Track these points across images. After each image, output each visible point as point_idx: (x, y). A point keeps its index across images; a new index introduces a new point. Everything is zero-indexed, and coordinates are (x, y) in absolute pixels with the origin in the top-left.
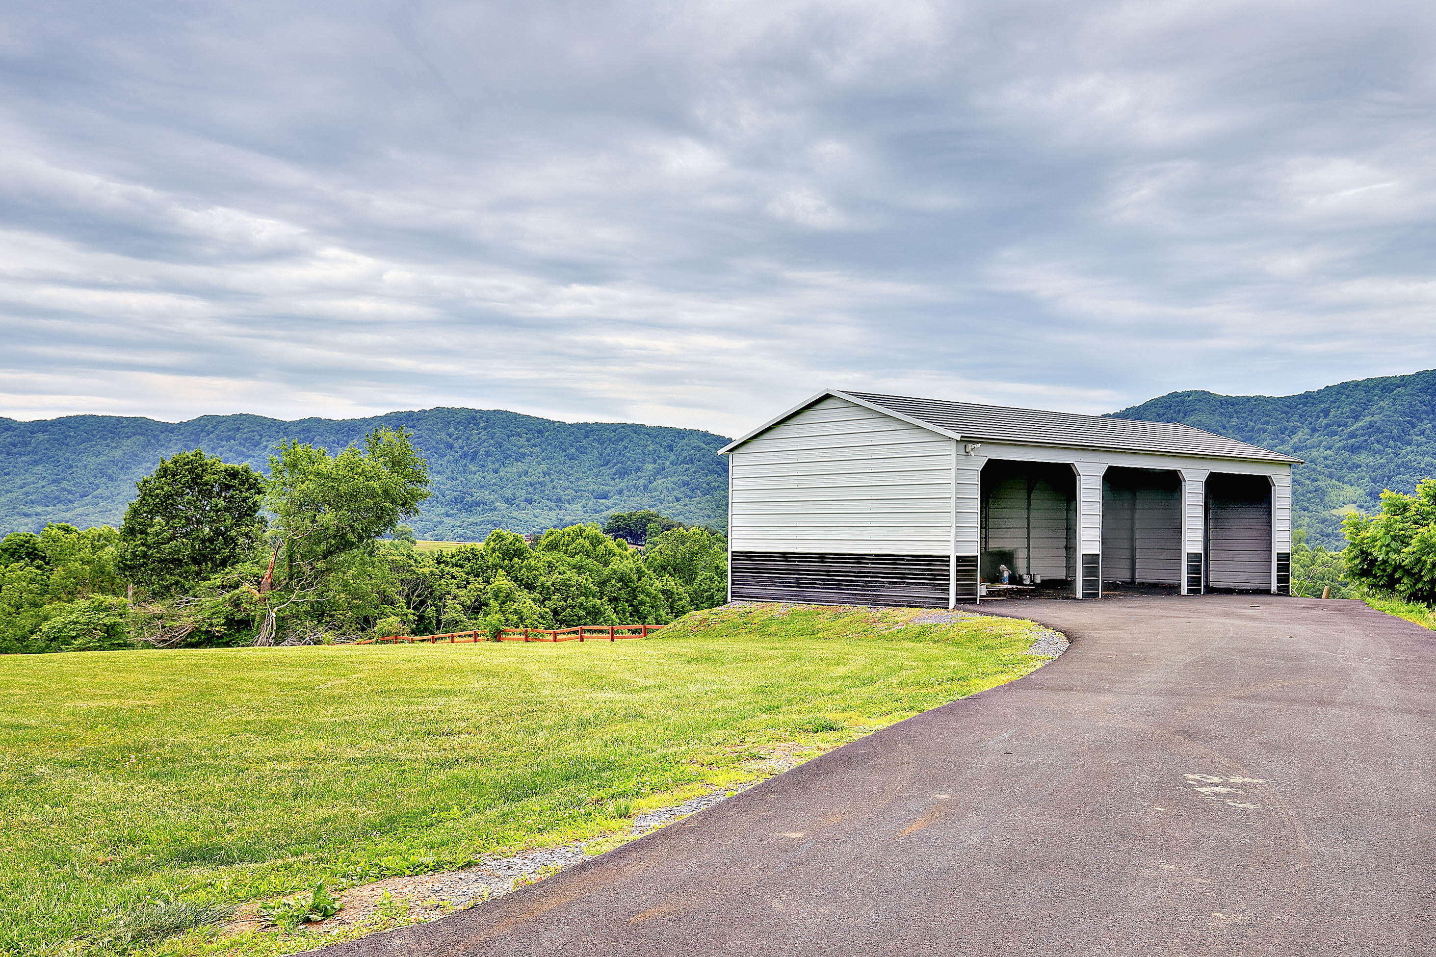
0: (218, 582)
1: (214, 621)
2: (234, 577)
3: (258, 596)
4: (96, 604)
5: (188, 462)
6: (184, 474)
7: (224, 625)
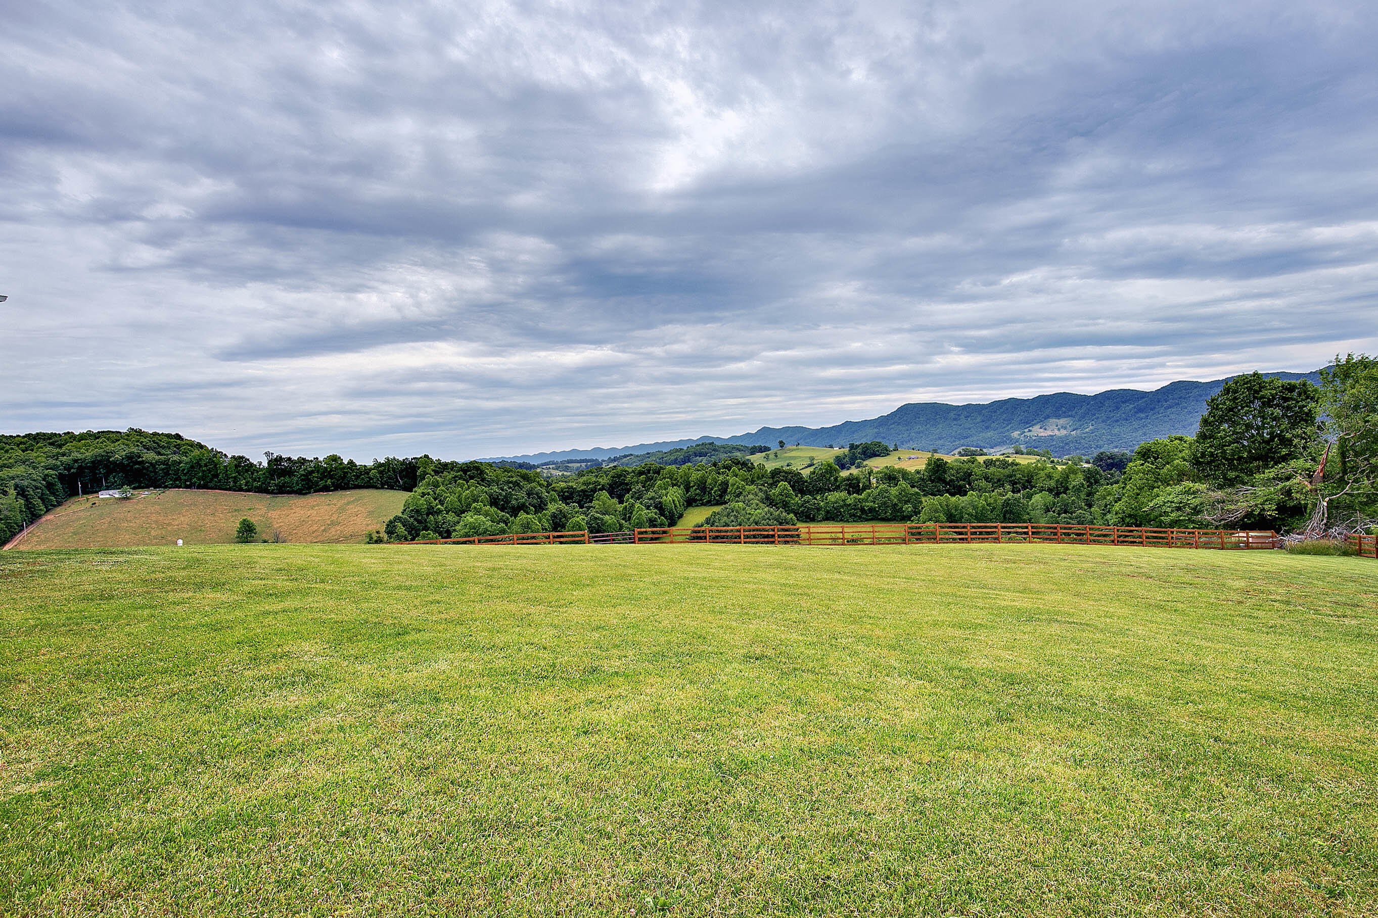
0: (1272, 475)
1: (1266, 507)
2: (1289, 471)
3: (1309, 487)
4: (1187, 489)
5: (1247, 382)
6: (1243, 392)
7: (1275, 510)
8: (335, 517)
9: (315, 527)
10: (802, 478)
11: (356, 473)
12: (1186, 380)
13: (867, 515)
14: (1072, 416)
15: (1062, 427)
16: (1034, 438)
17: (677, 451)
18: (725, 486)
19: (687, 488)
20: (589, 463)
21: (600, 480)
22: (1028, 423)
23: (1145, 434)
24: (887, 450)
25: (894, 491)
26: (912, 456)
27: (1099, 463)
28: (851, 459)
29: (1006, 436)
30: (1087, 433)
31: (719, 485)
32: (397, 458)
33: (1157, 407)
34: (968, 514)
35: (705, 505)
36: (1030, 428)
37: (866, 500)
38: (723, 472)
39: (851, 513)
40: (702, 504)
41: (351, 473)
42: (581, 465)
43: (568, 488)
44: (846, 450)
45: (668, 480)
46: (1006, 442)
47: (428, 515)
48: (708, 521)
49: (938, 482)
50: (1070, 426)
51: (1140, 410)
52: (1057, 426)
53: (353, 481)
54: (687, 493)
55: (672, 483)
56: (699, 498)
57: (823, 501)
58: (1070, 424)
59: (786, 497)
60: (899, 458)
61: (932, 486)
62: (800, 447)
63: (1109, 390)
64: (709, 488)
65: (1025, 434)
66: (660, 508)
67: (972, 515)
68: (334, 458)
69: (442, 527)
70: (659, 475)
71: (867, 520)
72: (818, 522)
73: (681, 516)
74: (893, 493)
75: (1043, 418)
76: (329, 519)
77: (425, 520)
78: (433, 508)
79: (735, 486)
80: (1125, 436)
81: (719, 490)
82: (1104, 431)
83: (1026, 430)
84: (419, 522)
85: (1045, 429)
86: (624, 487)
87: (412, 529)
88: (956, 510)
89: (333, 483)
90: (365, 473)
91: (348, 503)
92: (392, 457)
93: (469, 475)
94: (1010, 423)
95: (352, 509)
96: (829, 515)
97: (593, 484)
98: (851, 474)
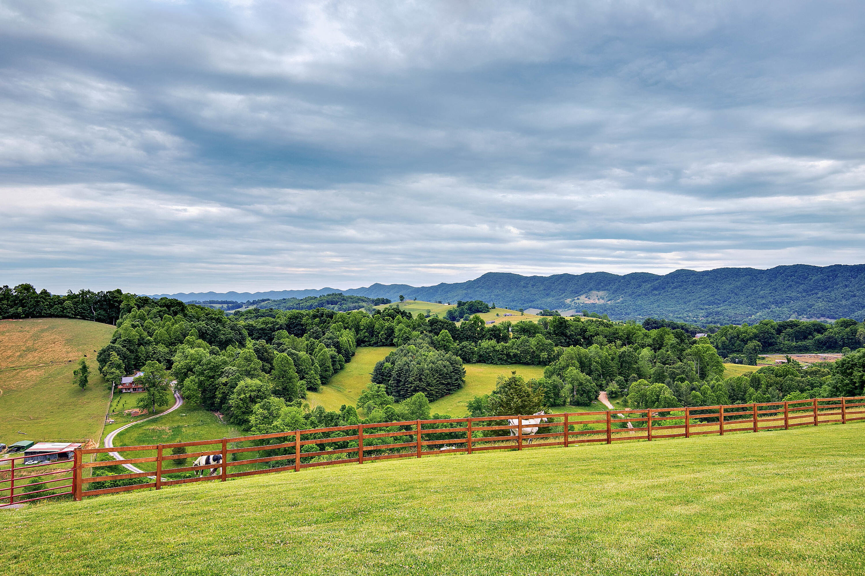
8: (30, 344)
9: (9, 353)
10: (455, 327)
11: (50, 302)
12: (687, 269)
13: (512, 360)
14: (608, 290)
15: (601, 298)
16: (581, 305)
17: (312, 299)
18: (391, 332)
19: (358, 330)
20: (230, 305)
21: (278, 320)
22: (577, 293)
23: (659, 306)
24: (488, 308)
25: (533, 341)
26: (508, 314)
27: (647, 327)
28: (460, 313)
29: (561, 302)
30: (618, 303)
31: (386, 330)
32: (91, 290)
33: (667, 287)
34: (596, 362)
35: (372, 346)
36: (579, 297)
37: (512, 348)
38: (387, 319)
39: (499, 358)
40: (370, 345)
41: (43, 303)
42: (222, 306)
43: (248, 326)
44: (455, 306)
45: (340, 323)
46: (562, 306)
47: (139, 345)
48: (387, 360)
49: (560, 336)
50: (606, 297)
51: (655, 289)
52: (597, 297)
53: (45, 310)
54: (357, 335)
55: (344, 326)
56: (367, 340)
57: (477, 347)
58: (607, 296)
59: (447, 343)
60: (498, 315)
61: (556, 339)
62: (416, 301)
63: (634, 272)
64: (376, 331)
65: (575, 301)
66: (338, 346)
67: (598, 363)
68: (27, 288)
69: (152, 357)
70: (332, 318)
71: (512, 364)
72: (472, 363)
73: (353, 354)
74: (533, 343)
75: (588, 290)
76: (24, 345)
77: (137, 350)
78: (143, 339)
79: (403, 331)
80: (645, 307)
81: (386, 334)
82: (630, 302)
83: (576, 298)
84: (131, 351)
85: (589, 298)
86: (300, 327)
87: (125, 358)
88: (586, 359)
89: (24, 312)
90: (59, 303)
91: (42, 331)
92: (87, 290)
93: (173, 311)
94: (565, 293)
95: (47, 336)
96: (481, 359)
97: (272, 323)
98: (494, 326)
